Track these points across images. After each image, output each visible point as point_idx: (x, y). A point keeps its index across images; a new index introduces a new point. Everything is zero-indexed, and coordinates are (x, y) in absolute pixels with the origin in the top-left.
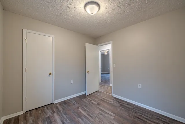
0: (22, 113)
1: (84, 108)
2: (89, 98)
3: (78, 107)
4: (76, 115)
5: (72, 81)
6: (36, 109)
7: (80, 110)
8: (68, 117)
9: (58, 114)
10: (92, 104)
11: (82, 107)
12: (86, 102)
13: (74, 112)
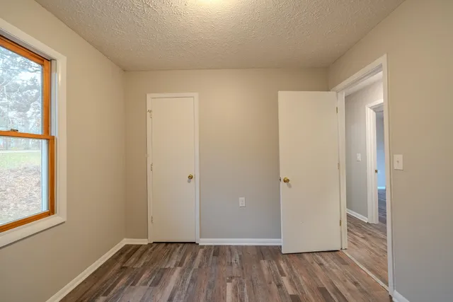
0: (146, 244)
1: (243, 290)
2: (282, 265)
3: (232, 278)
4: (209, 295)
5: (242, 201)
6: (167, 243)
7: (229, 287)
8: (190, 289)
9: (183, 271)
10: (275, 287)
11: (241, 283)
12: (266, 272)
13: (210, 286)
